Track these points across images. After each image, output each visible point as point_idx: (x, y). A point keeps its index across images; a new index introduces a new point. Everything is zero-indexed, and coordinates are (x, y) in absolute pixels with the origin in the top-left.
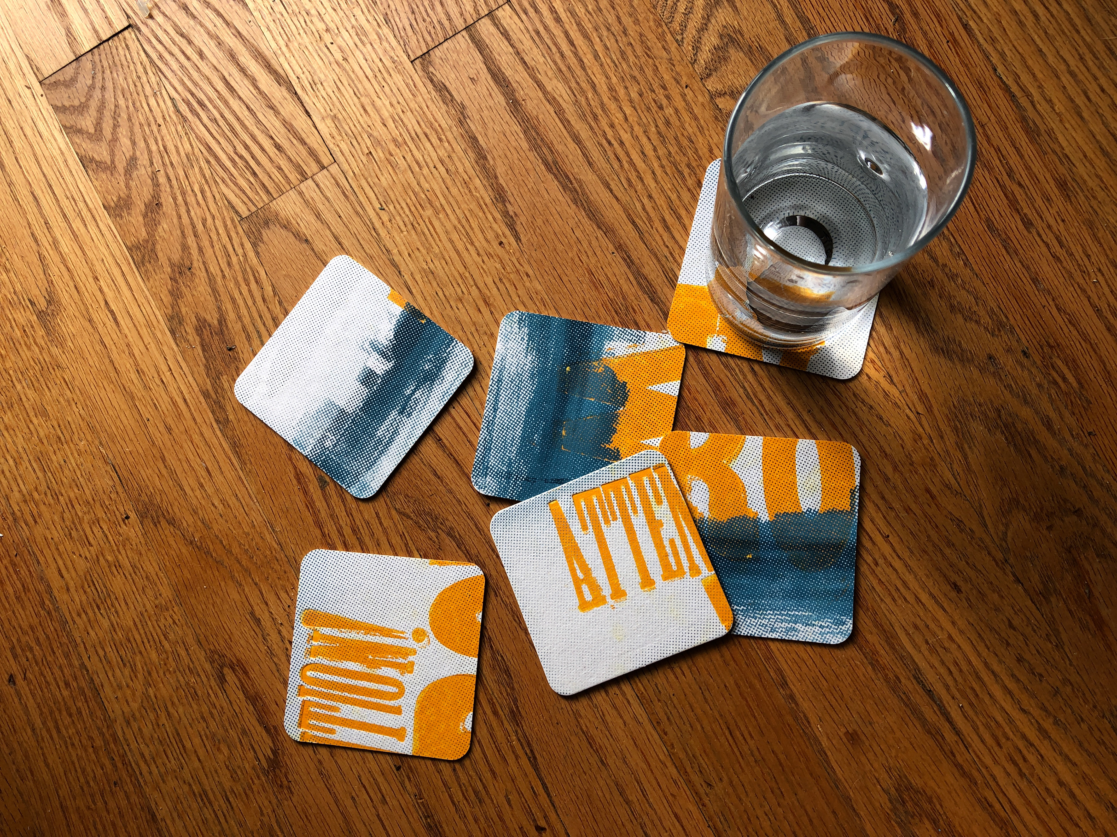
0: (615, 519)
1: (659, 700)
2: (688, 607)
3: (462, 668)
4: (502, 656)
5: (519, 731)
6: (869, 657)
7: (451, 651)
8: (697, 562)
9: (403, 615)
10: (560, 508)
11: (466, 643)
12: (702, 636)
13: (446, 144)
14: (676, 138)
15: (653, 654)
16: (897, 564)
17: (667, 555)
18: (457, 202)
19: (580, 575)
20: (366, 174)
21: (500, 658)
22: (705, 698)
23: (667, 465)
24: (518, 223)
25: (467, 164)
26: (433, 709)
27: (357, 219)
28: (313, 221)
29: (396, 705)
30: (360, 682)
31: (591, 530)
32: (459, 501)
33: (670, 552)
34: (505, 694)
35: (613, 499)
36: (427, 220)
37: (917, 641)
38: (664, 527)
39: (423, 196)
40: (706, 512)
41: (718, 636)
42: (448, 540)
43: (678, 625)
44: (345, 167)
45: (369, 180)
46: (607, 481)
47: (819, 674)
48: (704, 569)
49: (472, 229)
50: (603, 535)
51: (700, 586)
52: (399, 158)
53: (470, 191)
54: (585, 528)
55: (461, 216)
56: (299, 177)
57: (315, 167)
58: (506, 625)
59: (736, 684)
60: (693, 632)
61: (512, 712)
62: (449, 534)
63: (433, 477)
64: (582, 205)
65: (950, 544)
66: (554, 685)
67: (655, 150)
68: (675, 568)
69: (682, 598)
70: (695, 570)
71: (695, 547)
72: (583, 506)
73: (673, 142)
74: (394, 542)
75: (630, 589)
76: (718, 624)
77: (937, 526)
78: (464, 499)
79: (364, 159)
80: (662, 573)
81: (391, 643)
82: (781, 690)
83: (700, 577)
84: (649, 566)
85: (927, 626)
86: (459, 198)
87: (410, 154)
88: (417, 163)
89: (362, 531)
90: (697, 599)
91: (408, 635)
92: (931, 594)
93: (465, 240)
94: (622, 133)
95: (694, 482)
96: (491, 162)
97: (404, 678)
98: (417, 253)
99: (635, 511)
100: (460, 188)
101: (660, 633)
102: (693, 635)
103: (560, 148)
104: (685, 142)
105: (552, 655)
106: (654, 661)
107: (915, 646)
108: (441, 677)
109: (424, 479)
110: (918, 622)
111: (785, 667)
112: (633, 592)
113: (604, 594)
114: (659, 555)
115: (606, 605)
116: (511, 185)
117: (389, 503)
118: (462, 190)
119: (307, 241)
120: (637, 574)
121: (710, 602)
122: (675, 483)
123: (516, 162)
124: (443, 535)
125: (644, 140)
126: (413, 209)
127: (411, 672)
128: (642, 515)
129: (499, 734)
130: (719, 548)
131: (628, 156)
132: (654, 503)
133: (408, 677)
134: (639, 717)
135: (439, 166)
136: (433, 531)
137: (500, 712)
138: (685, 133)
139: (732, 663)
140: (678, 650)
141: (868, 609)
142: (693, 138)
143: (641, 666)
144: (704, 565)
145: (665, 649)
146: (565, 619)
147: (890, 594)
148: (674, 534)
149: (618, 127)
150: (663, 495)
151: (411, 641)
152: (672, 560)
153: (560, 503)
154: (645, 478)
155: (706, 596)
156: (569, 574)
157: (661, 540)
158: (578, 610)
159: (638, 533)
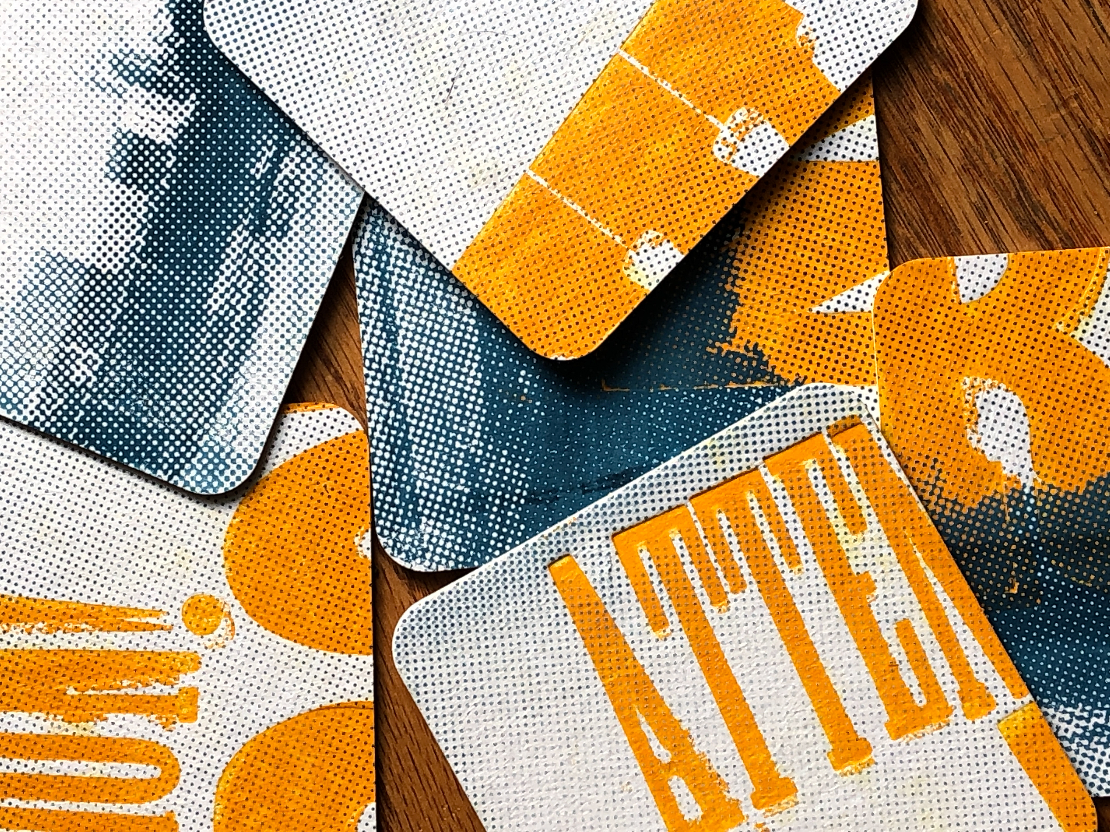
0: (739, 586)
2: (968, 803)
8: (980, 677)
10: (581, 576)
17: (893, 668)
19: (662, 753)
31: (677, 626)
33: (904, 657)
35: (726, 532)
38: (879, 591)
46: (705, 485)
48: (1000, 691)
50: (710, 635)
51: (997, 741)
54: (657, 621)
68: (920, 700)
69: (949, 779)
70: (976, 699)
71: (969, 635)
72: (646, 563)
75: (805, 773)
80: (886, 718)
83: (994, 716)
84: (848, 705)
90: (992, 776)
99: (792, 556)
112: (814, 780)
113: (732, 795)
114: (874, 669)
115: (744, 827)
120: (820, 730)
121: (1027, 781)
122: (895, 466)
128: (812, 565)
132: (841, 530)
144: (1000, 683)
148: (907, 607)
150: (865, 503)
152: (909, 677)
153: (579, 560)
154: (809, 464)
155: (1017, 765)
156: (631, 753)
157: (873, 626)
159: (806, 617)
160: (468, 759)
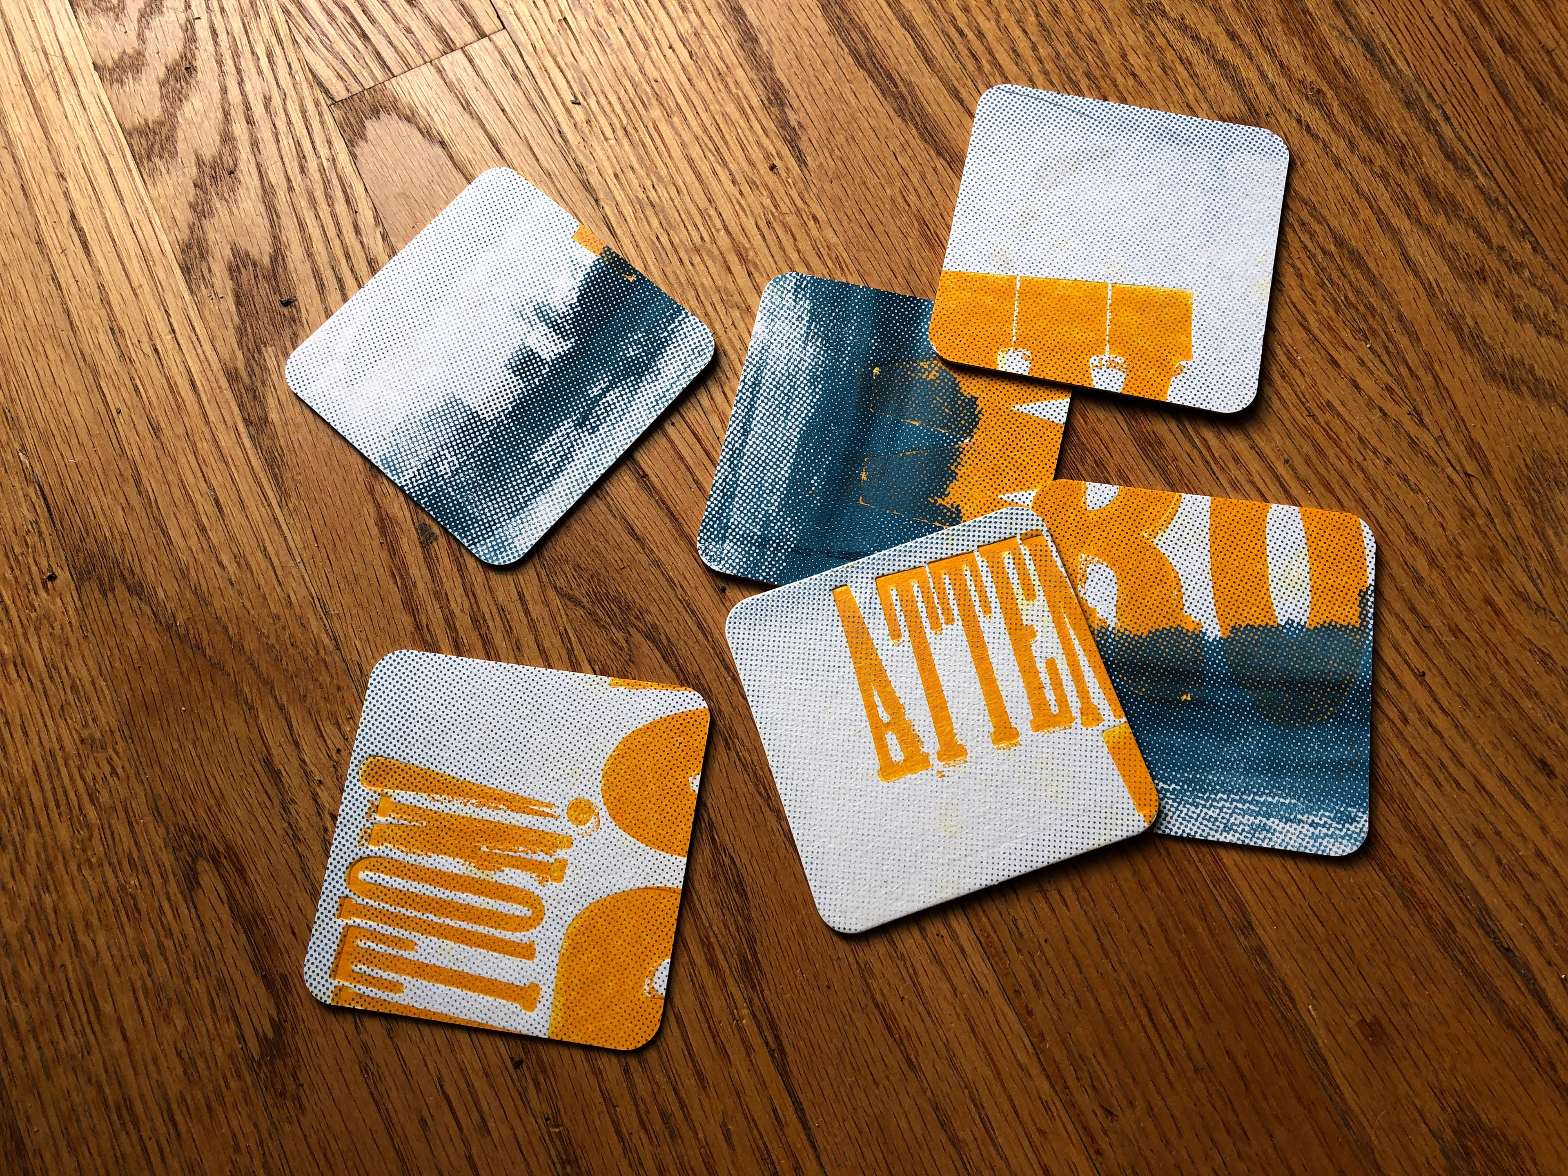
0: (950, 621)
1: (1019, 951)
2: (1077, 780)
3: (656, 876)
4: (732, 858)
5: (756, 1000)
6: (1397, 884)
7: (639, 844)
8: (1095, 702)
9: (553, 774)
10: (852, 599)
11: (667, 829)
12: (1102, 831)
13: (693, 16)
14: (1068, 34)
15: (1012, 862)
16: (1441, 722)
17: (1041, 687)
18: (704, 100)
19: (884, 716)
20: (555, 50)
21: (727, 861)
22: (1104, 949)
23: (1045, 533)
24: (804, 138)
25: (725, 47)
26: (594, 952)
27: (532, 116)
28: (458, 116)
29: (525, 940)
30: (459, 894)
31: (907, 639)
32: (670, 581)
33: (1048, 681)
34: (733, 929)
35: (947, 586)
36: (650, 125)
37: (1481, 858)
38: (1038, 638)
39: (648, 90)
40: (1111, 617)
41: (1130, 834)
42: (646, 647)
43: (1059, 811)
44: (522, 37)
45: (559, 59)
46: (939, 556)
47: (1309, 912)
48: (1107, 712)
49: (726, 143)
50: (927, 647)
51: (1100, 744)
52: (612, 30)
53: (727, 86)
54: (895, 634)
55: (708, 122)
56: (440, 47)
57: (469, 34)
58: (743, 802)
59: (1161, 924)
60: (1086, 825)
61: (744, 961)
62: (649, 637)
63: (626, 537)
64: (913, 119)
65: (1531, 693)
66: (827, 913)
67: (1034, 48)
68: (1054, 709)
69: (1066, 762)
70: (1091, 715)
71: (1092, 674)
72: (894, 598)
73: (1064, 39)
74: (547, 644)
75: (974, 743)
76: (1131, 812)
77: (1507, 662)
78: (681, 579)
79: (554, 28)
80: (1031, 717)
81: (526, 823)
82: (1242, 938)
83: (1100, 727)
84: (1008, 705)
85: (1498, 834)
86: (709, 96)
87: (630, 25)
88: (642, 39)
89: (490, 623)
90: (1094, 765)
91: (559, 811)
92: (1502, 778)
93: (712, 158)
94: (981, 19)
95: (1091, 566)
96: (765, 47)
97: (545, 890)
98: (630, 174)
99: (986, 608)
100: (711, 80)
101: (1025, 824)
102: (1086, 830)
103: (880, 35)
104: (1083, 41)
105: (826, 857)
106: (1013, 875)
107: (1478, 866)
108: (615, 890)
109: (611, 541)
110: (1483, 826)
111: (1249, 896)
112: (979, 749)
113: (925, 750)
114: (1028, 685)
115: (930, 772)
116: (795, 82)
117: (545, 579)
118: (713, 83)
119: (443, 144)
120: (987, 718)
121: (1117, 772)
122: (1059, 563)
123: (807, 50)
124: (638, 638)
125: (1017, 33)
126: (629, 106)
127: (559, 879)
128: (998, 615)
129: (717, 1004)
130: (1134, 681)
131: (991, 53)
132: (1020, 597)
133: (552, 888)
134: (982, 980)
135: (678, 45)
136: (621, 629)
137: (723, 963)
138: (1083, 29)
139: (1153, 886)
140: (1057, 855)
141: (1392, 799)
142: (1095, 35)
143: (989, 883)
144: (1107, 707)
145: (1035, 853)
146: (853, 793)
147: (1431, 775)
148: (1055, 650)
149: (975, 12)
150: (1037, 583)
151: (565, 821)
152: (1050, 694)
153: (853, 589)
154: (1005, 554)
155: (1111, 761)
156: (864, 713)
157: (1032, 660)
158: (877, 778)
159: (990, 646)
160: (761, 699)
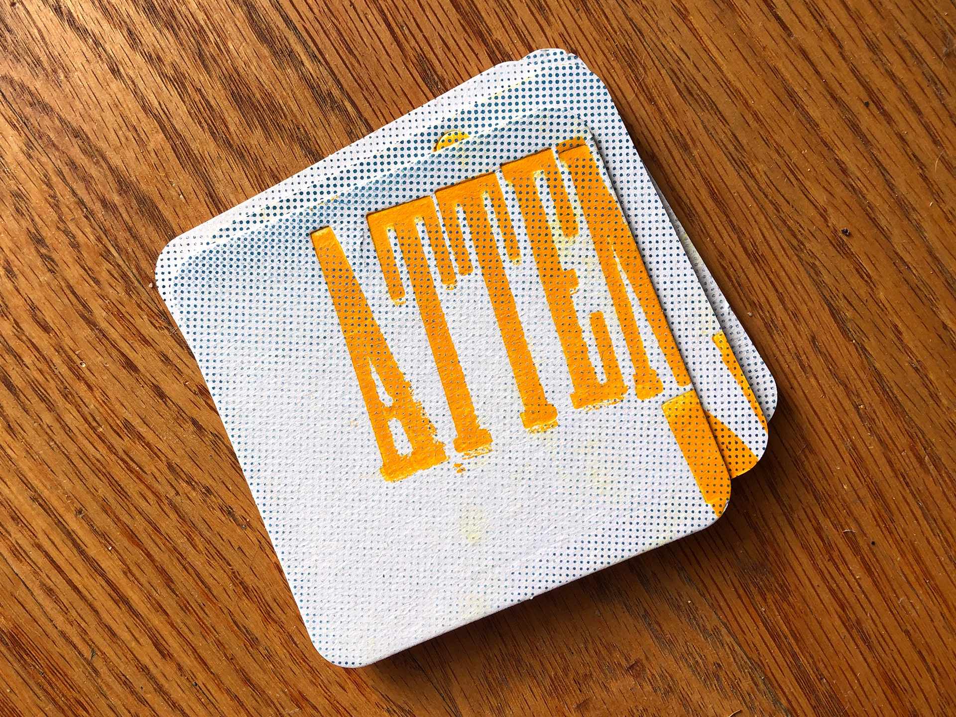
0: (466, 269)
2: (630, 466)
8: (654, 365)
10: (336, 247)
12: (662, 527)
15: (551, 571)
17: (583, 349)
19: (386, 398)
23: (589, 142)
31: (411, 296)
33: (593, 342)
35: (461, 222)
38: (581, 286)
41: (696, 529)
43: (608, 506)
46: (449, 181)
48: (668, 379)
50: (437, 307)
51: (659, 419)
54: (396, 290)
60: (641, 520)
66: (323, 646)
68: (601, 378)
69: (617, 445)
70: (648, 382)
71: (649, 330)
72: (392, 241)
75: (500, 427)
76: (697, 502)
80: (572, 390)
83: (660, 398)
84: (542, 376)
90: (652, 447)
99: (513, 249)
101: (565, 523)
102: (641, 527)
105: (319, 578)
106: (551, 586)
112: (507, 434)
113: (439, 438)
114: (567, 349)
115: (445, 465)
120: (516, 394)
121: (679, 454)
122: (608, 183)
128: (528, 258)
132: (557, 232)
140: (606, 560)
143: (522, 598)
144: (669, 371)
145: (578, 558)
146: (350, 497)
148: (602, 301)
150: (579, 211)
152: (595, 359)
153: (337, 233)
154: (537, 174)
155: (673, 440)
156: (360, 396)
157: (572, 316)
158: (379, 477)
159: (518, 300)
160: (224, 385)
